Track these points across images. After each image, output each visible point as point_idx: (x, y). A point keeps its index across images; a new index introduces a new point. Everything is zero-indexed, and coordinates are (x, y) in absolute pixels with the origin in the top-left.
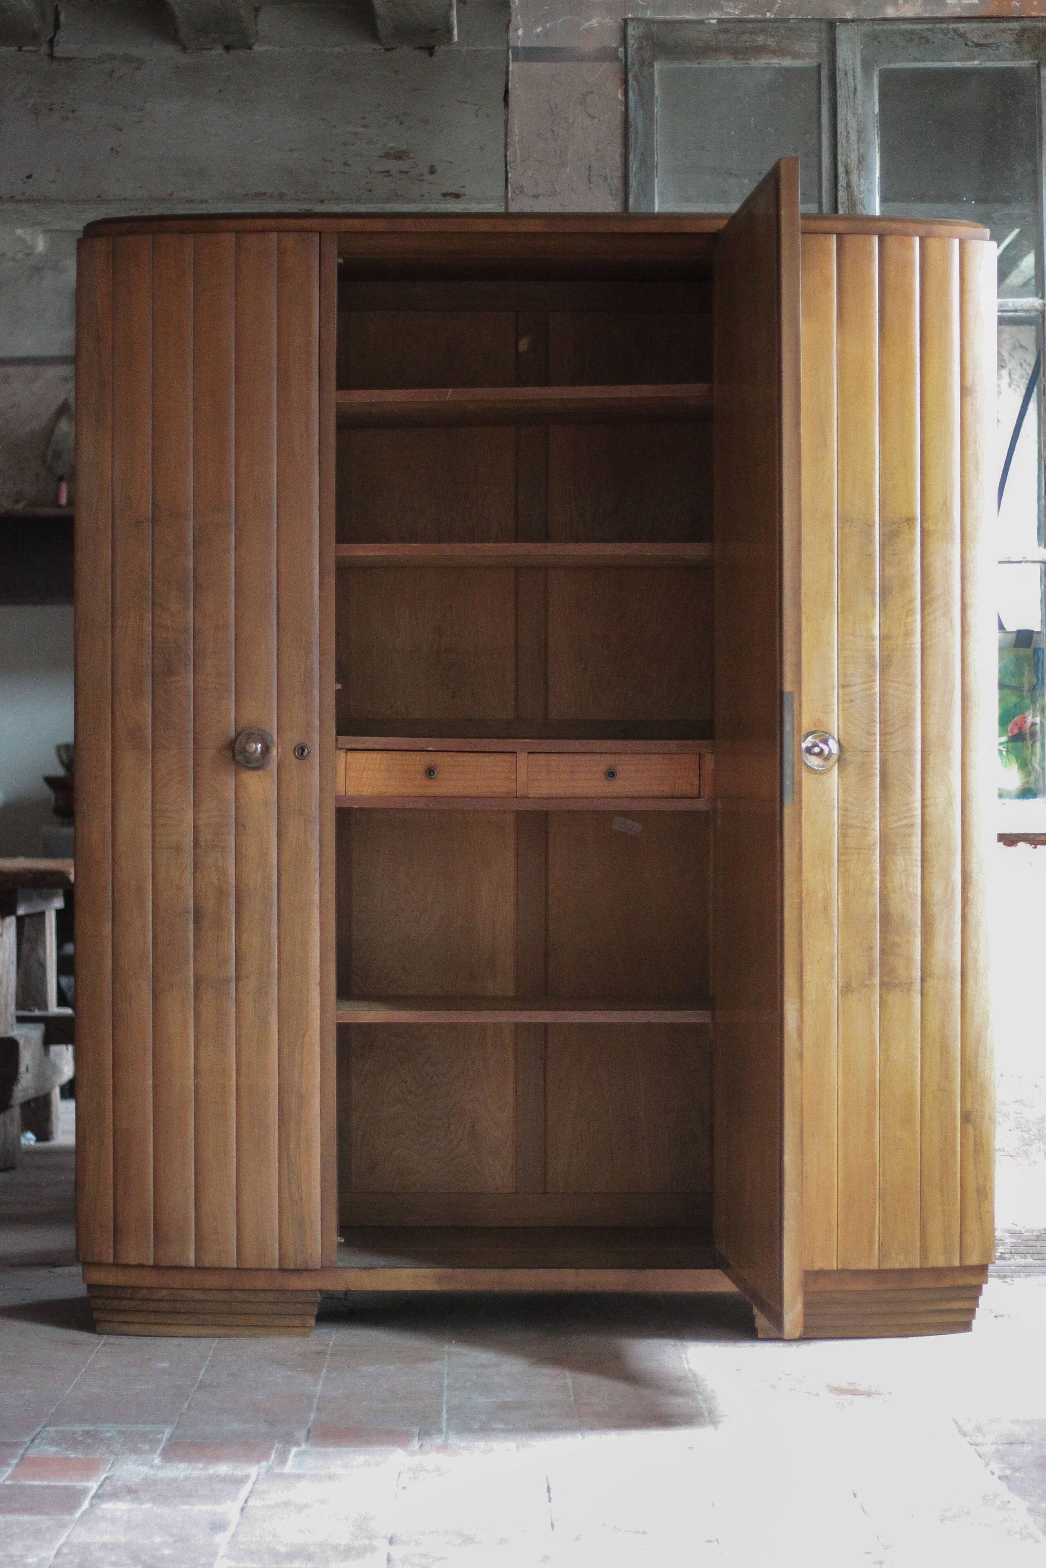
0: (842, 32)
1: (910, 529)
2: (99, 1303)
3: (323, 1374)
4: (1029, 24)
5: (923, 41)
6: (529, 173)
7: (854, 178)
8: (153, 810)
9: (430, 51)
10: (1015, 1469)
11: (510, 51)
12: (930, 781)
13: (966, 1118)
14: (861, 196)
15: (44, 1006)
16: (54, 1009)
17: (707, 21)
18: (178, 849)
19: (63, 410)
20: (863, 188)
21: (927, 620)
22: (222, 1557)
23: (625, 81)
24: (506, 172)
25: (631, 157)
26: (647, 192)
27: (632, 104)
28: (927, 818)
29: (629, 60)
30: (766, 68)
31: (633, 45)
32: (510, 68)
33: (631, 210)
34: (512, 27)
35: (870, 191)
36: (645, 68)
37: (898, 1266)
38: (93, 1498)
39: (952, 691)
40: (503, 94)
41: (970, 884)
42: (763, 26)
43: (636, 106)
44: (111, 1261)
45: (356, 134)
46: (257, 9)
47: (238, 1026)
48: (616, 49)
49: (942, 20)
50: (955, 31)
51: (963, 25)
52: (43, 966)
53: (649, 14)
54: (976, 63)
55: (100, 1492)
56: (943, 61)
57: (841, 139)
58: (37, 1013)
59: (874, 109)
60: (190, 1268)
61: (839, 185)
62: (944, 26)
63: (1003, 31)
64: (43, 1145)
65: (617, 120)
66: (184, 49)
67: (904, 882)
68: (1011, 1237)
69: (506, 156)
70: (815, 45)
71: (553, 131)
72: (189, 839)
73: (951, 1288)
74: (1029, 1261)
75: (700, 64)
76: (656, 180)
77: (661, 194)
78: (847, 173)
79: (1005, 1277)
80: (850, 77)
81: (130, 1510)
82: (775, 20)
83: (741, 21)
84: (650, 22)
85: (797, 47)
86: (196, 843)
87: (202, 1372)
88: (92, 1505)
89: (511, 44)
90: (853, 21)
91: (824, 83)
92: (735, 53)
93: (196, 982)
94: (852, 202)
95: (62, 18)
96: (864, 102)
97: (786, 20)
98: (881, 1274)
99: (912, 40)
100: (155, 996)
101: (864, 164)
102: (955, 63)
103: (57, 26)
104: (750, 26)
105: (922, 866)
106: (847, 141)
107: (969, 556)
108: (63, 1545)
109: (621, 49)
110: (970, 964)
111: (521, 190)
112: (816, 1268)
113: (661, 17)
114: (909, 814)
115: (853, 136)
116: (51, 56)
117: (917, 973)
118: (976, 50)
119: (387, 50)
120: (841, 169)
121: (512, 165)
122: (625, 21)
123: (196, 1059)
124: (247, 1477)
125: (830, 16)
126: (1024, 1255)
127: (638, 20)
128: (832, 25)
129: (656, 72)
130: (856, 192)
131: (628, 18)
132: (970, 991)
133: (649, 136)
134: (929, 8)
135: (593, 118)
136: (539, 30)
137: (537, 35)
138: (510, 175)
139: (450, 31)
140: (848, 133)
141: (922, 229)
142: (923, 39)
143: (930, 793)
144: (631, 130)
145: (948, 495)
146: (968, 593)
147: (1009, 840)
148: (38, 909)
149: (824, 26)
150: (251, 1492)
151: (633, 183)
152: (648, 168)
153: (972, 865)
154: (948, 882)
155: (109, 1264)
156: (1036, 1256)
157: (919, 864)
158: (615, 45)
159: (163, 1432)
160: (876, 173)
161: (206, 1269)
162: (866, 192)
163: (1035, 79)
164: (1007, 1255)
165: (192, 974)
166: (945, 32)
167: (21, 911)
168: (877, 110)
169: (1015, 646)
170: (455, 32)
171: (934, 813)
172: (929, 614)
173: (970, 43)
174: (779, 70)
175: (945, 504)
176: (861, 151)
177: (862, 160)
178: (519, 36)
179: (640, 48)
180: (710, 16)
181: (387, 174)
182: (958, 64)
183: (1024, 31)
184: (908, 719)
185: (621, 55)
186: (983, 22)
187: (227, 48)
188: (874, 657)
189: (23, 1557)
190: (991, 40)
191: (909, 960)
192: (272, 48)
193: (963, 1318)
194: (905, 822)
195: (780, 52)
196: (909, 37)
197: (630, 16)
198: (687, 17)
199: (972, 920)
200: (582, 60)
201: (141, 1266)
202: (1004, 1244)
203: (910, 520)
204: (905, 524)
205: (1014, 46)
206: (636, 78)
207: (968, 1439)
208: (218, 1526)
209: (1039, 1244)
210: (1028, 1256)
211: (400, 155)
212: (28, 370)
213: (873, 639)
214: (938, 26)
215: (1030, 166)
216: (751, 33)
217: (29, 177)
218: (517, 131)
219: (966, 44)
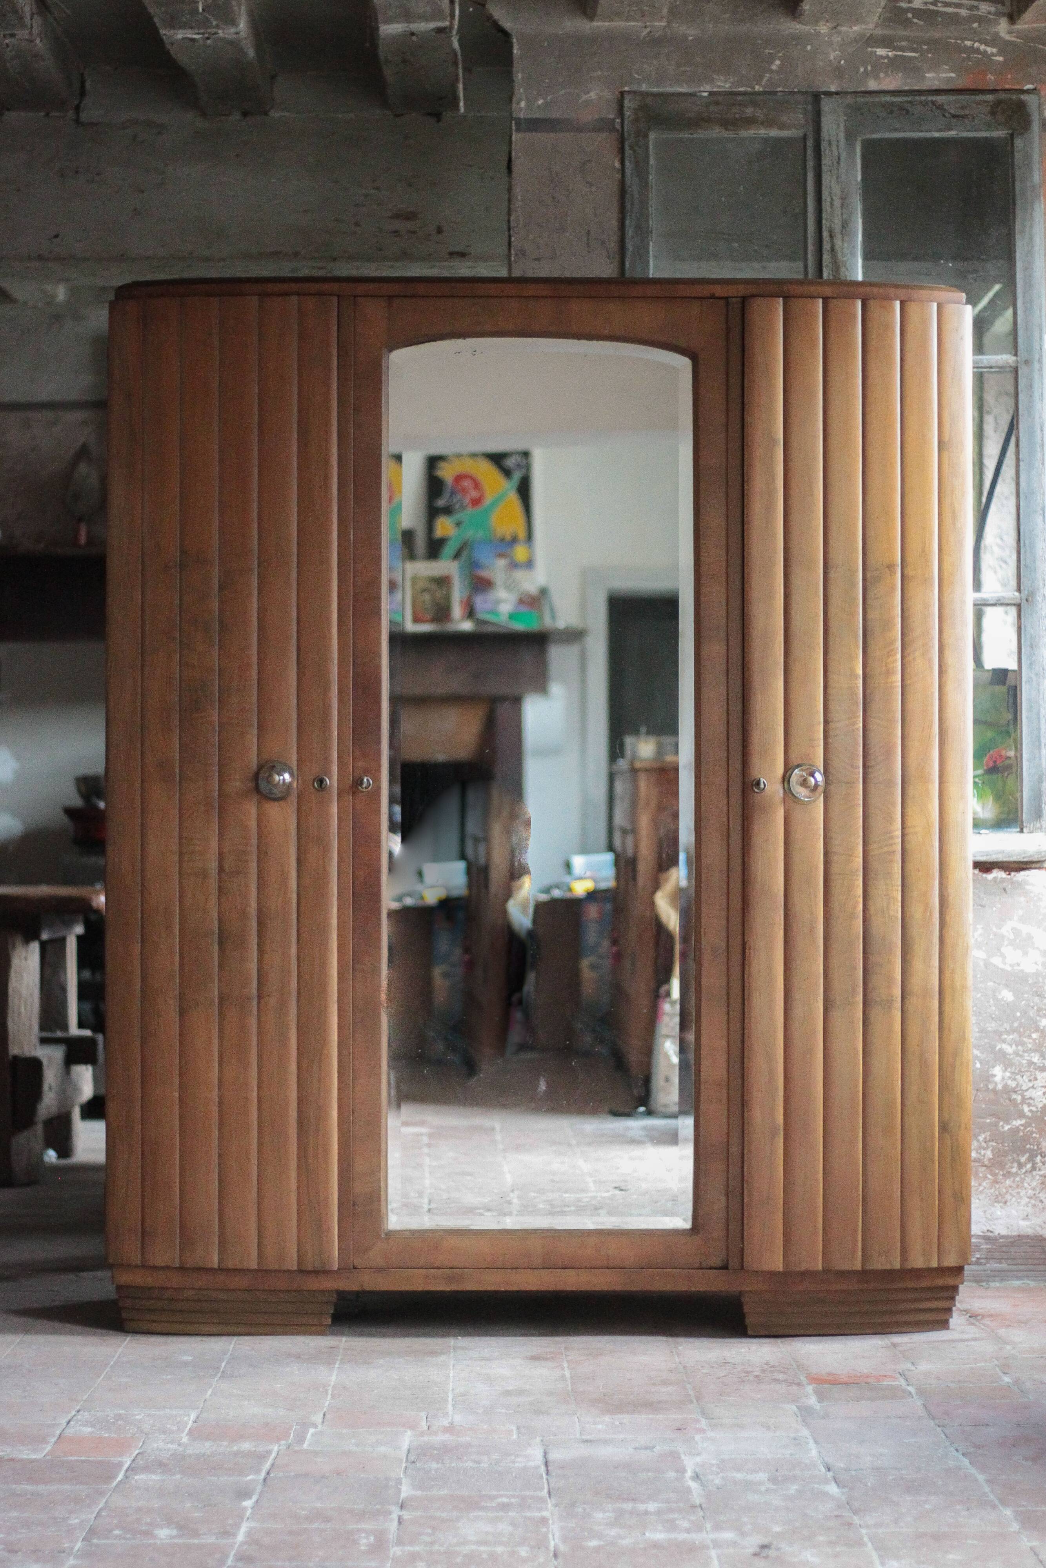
0: (826, 105)
1: (891, 575)
2: (128, 1303)
3: (337, 1366)
4: (1002, 96)
5: (904, 112)
6: (531, 237)
7: (838, 242)
8: (180, 838)
9: (438, 116)
10: (977, 1447)
11: (513, 122)
12: (909, 811)
13: (944, 1127)
14: (844, 259)
15: (65, 1027)
16: (74, 1030)
17: (698, 94)
18: (204, 875)
19: (83, 453)
20: (846, 251)
21: (907, 659)
22: (248, 1519)
23: (622, 151)
24: (510, 236)
25: (627, 222)
26: (642, 255)
27: (628, 172)
28: (908, 846)
29: (626, 130)
30: (755, 138)
31: (629, 117)
32: (514, 138)
33: (628, 275)
34: (515, 100)
35: (853, 254)
36: (641, 139)
37: (880, 1267)
38: (127, 1471)
39: (931, 726)
40: (506, 163)
41: (947, 907)
42: (752, 98)
43: (632, 174)
44: (139, 1263)
45: (366, 196)
46: (273, 77)
47: (260, 1041)
48: (613, 120)
49: (920, 92)
50: (933, 103)
51: (941, 97)
52: (64, 990)
53: (644, 87)
54: (952, 133)
55: (133, 1465)
56: (922, 131)
57: (826, 206)
58: (59, 1034)
59: (857, 177)
60: (214, 1269)
61: (824, 250)
62: (923, 98)
63: (979, 103)
64: (64, 1162)
65: (615, 187)
66: (204, 115)
67: (885, 905)
68: (986, 1244)
69: (509, 221)
70: (801, 116)
71: (553, 197)
72: (213, 866)
73: (928, 1289)
74: (1004, 1266)
75: (692, 134)
76: (651, 244)
77: (656, 257)
78: (831, 237)
79: (981, 1281)
80: (834, 148)
81: (163, 1481)
82: (764, 93)
83: (732, 93)
84: (647, 94)
85: (784, 119)
86: (221, 869)
87: (223, 1365)
88: (126, 1476)
89: (514, 115)
90: (837, 93)
91: (810, 153)
92: (726, 124)
93: (221, 1001)
94: (836, 265)
95: (88, 84)
96: (847, 170)
97: (774, 93)
98: (864, 1274)
99: (892, 112)
100: (182, 1014)
101: (848, 229)
102: (934, 133)
103: (83, 93)
104: (739, 98)
105: (903, 891)
106: (832, 207)
107: (946, 599)
108: (101, 1510)
109: (618, 120)
110: (947, 983)
111: (523, 253)
112: (803, 1269)
113: (655, 90)
114: (890, 842)
115: (837, 203)
116: (77, 121)
117: (898, 992)
118: (954, 121)
119: (397, 116)
120: (825, 234)
121: (515, 229)
122: (622, 93)
123: (221, 1070)
124: (269, 1452)
125: (815, 89)
126: (999, 1260)
127: (635, 92)
128: (817, 97)
129: (651, 143)
130: (839, 255)
131: (625, 91)
132: (947, 1008)
133: (644, 203)
134: (908, 81)
135: (591, 185)
136: (541, 102)
137: (539, 107)
138: (513, 239)
139: (456, 99)
140: (832, 199)
141: (902, 293)
142: (904, 110)
143: (910, 822)
144: (628, 196)
145: (927, 544)
146: (945, 635)
147: (984, 867)
148: (60, 934)
149: (810, 98)
150: (273, 1465)
151: (630, 247)
152: (643, 232)
153: (949, 890)
154: (927, 906)
155: (136, 1266)
156: (1010, 1262)
157: (900, 888)
158: (611, 117)
159: (189, 1416)
160: (858, 237)
161: (229, 1270)
162: (849, 256)
163: (1009, 148)
164: (983, 1261)
165: (216, 992)
166: (924, 104)
167: (45, 936)
168: (859, 178)
169: (991, 684)
170: (462, 104)
171: (914, 840)
172: (909, 654)
173: (947, 114)
174: (766, 140)
175: (923, 551)
176: (845, 216)
177: (845, 225)
178: (522, 107)
179: (636, 120)
180: (702, 89)
181: (396, 234)
182: (936, 135)
183: (998, 103)
184: (889, 752)
185: (618, 127)
186: (961, 94)
187: (245, 114)
188: (857, 695)
189: (65, 1519)
190: (967, 112)
191: (890, 979)
192: (287, 114)
193: (941, 1317)
194: (886, 849)
195: (769, 123)
196: (890, 108)
197: (626, 89)
198: (680, 90)
199: (949, 941)
200: (581, 131)
201: (167, 1268)
202: (980, 1250)
203: (891, 566)
204: (887, 570)
205: (989, 118)
206: (631, 147)
207: (937, 1421)
208: (243, 1493)
209: (1013, 1250)
210: (1003, 1261)
211: (409, 216)
212: (49, 415)
213: (856, 677)
214: (917, 98)
215: (1004, 231)
216: (740, 105)
217: (56, 236)
218: (519, 198)
219: (944, 116)
